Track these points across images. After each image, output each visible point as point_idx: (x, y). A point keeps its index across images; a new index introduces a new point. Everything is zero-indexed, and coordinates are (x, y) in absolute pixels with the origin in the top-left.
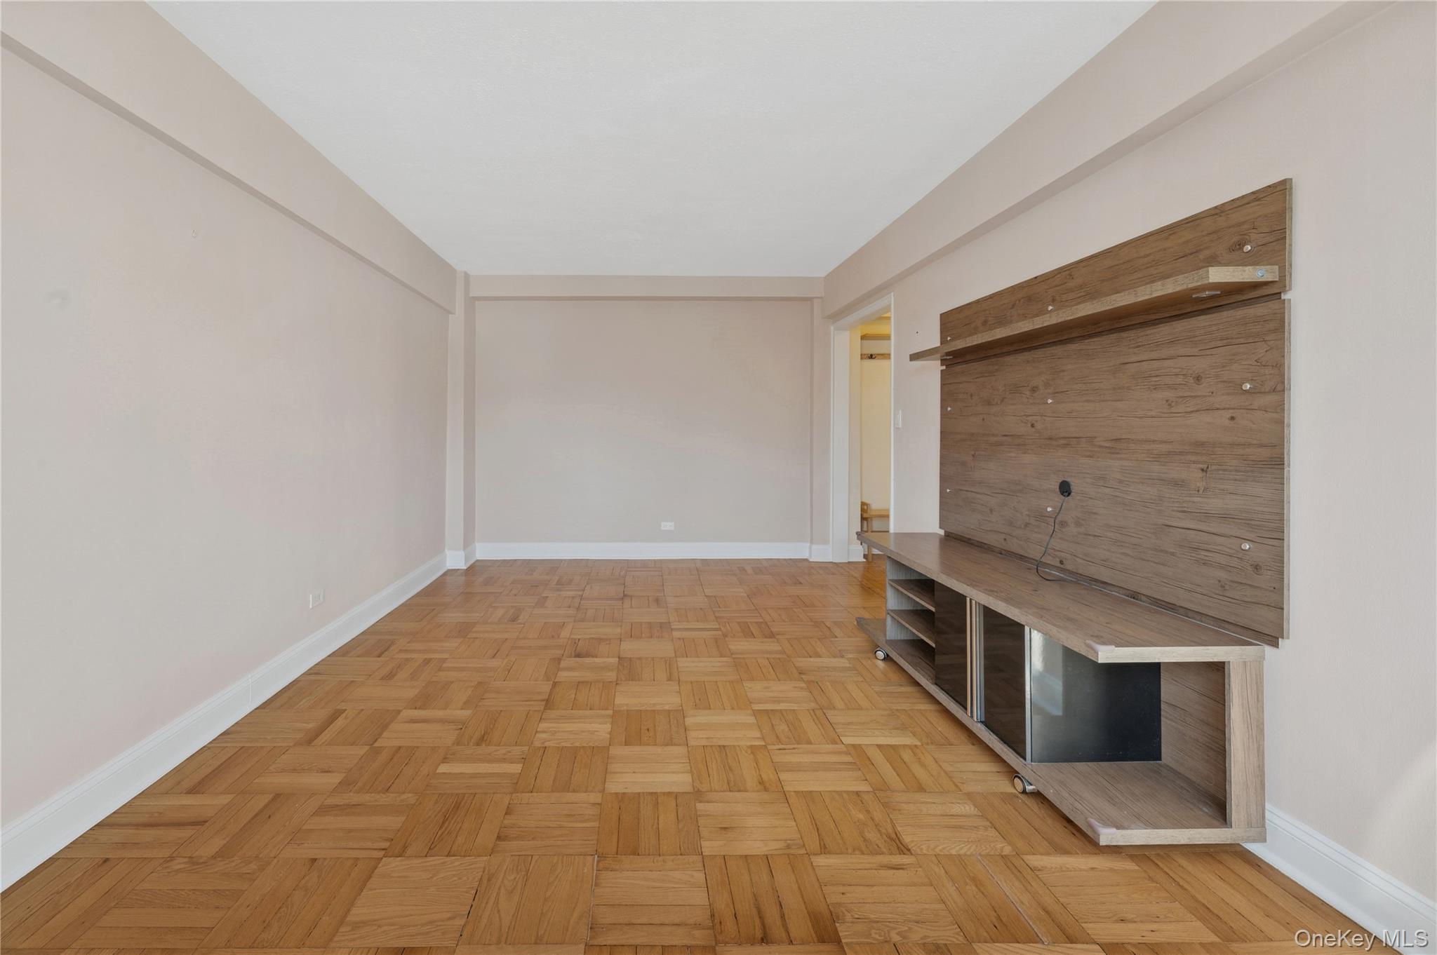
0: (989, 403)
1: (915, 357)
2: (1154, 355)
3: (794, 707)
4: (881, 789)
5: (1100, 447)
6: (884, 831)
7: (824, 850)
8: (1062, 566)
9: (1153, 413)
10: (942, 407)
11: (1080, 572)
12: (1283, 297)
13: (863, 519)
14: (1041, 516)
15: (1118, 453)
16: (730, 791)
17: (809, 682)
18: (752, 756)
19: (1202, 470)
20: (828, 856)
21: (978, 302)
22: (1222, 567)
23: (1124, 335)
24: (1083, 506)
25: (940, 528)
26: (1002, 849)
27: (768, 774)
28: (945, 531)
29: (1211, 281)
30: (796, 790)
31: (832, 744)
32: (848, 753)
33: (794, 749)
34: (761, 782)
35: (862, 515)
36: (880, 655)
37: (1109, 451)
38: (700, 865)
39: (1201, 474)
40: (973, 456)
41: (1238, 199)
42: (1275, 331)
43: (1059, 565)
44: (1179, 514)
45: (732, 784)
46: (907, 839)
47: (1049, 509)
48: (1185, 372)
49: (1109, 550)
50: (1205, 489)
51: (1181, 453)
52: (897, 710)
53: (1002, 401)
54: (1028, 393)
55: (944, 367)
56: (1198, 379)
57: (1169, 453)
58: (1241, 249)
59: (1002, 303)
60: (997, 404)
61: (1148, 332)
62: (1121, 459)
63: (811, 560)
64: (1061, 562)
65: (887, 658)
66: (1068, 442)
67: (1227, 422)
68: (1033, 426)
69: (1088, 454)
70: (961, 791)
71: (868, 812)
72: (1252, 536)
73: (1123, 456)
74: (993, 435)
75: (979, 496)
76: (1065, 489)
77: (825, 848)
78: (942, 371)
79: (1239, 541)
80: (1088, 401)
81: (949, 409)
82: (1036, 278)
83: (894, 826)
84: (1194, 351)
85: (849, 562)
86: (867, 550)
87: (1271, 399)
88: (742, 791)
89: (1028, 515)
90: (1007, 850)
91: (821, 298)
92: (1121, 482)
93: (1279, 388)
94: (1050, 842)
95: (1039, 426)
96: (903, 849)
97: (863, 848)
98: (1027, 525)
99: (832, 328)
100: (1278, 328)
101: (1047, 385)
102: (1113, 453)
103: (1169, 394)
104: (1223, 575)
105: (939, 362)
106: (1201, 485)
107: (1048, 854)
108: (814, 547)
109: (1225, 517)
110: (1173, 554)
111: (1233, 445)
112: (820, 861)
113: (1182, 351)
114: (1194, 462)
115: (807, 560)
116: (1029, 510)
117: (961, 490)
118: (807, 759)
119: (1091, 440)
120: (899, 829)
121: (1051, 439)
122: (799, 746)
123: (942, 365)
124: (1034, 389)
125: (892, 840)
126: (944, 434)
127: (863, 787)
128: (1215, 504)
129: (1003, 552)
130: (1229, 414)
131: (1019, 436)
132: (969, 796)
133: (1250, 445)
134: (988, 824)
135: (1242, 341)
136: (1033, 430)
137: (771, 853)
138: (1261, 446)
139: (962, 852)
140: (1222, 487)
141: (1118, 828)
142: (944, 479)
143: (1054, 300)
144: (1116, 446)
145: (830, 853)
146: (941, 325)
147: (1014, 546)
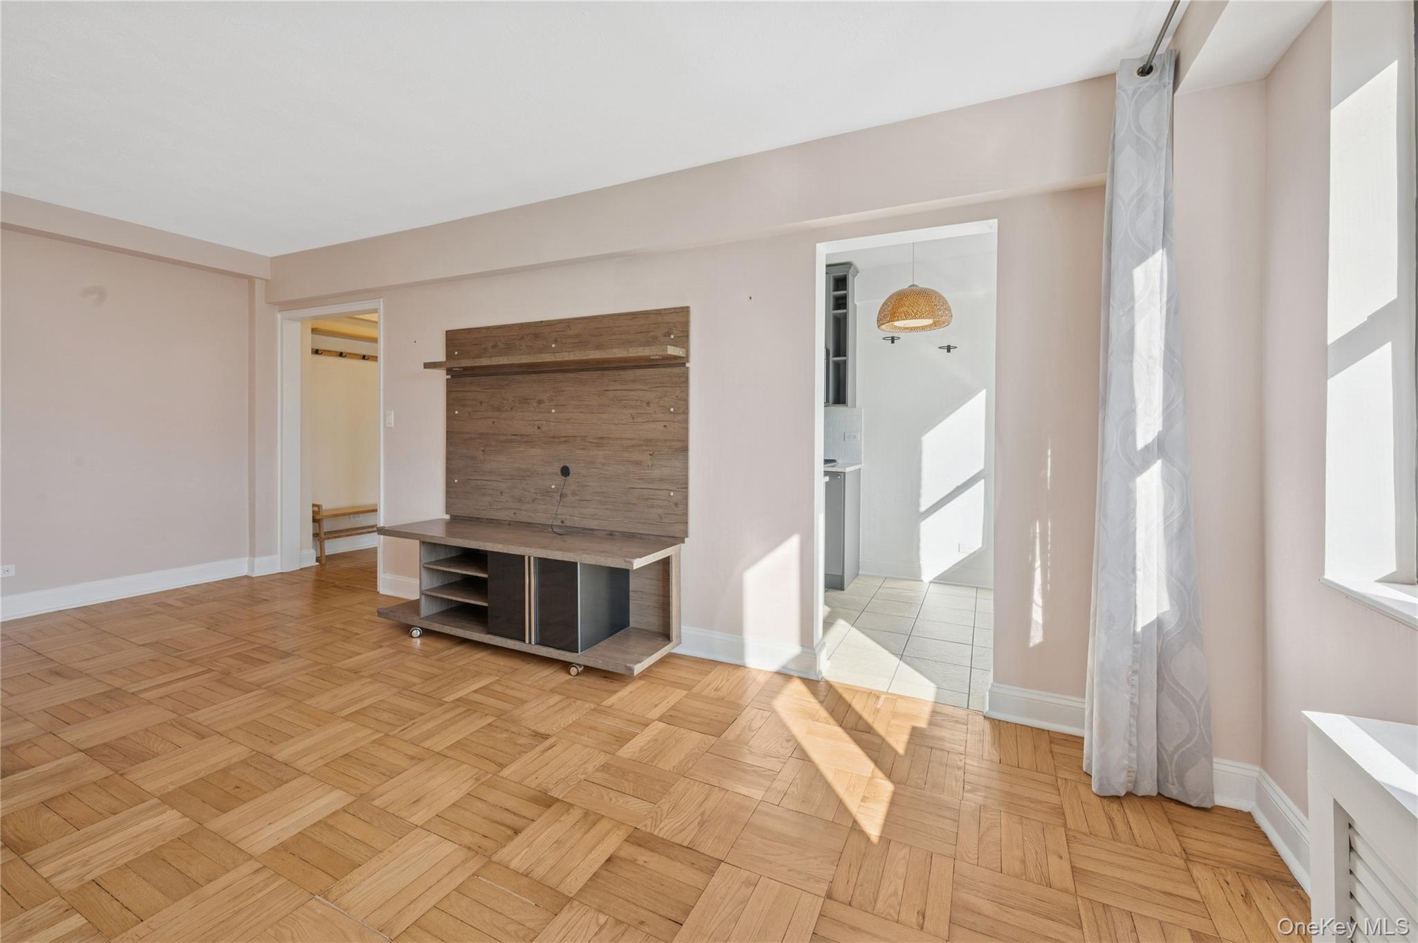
0: (499, 409)
1: (427, 366)
2: (624, 387)
3: (379, 698)
4: (500, 715)
5: (591, 442)
6: (526, 735)
7: (502, 766)
8: (563, 525)
9: (624, 422)
10: (448, 410)
11: (576, 526)
12: (687, 365)
13: (315, 520)
14: (547, 492)
15: (602, 446)
16: (392, 778)
17: (371, 676)
18: (382, 747)
19: (650, 455)
20: (508, 767)
21: (488, 328)
22: (661, 507)
23: (606, 372)
24: (578, 482)
25: (447, 513)
26: (590, 706)
27: (412, 751)
28: (451, 515)
29: (669, 353)
30: (446, 746)
31: (440, 706)
32: (458, 707)
33: (414, 724)
34: (412, 758)
35: (313, 517)
36: (416, 633)
37: (595, 445)
38: (424, 832)
39: (650, 457)
40: (483, 451)
41: (667, 309)
42: (684, 382)
43: (561, 524)
44: (638, 481)
45: (388, 773)
46: (542, 730)
47: (553, 487)
48: (641, 399)
49: (596, 508)
50: (652, 466)
51: (640, 445)
52: (464, 665)
53: (512, 409)
54: (534, 404)
55: (449, 377)
56: (648, 404)
57: (633, 446)
58: (669, 336)
59: (511, 334)
60: (507, 411)
61: (621, 373)
62: (605, 450)
63: (254, 576)
64: (562, 522)
65: (426, 632)
66: (567, 440)
67: (662, 428)
68: (539, 428)
69: (582, 447)
70: (545, 691)
71: (506, 730)
72: (675, 488)
73: (606, 448)
74: (504, 435)
75: (489, 483)
76: (565, 471)
77: (502, 765)
78: (447, 379)
79: (668, 492)
80: (582, 413)
81: (457, 412)
82: (542, 322)
83: (529, 729)
84: (646, 388)
85: (302, 569)
86: (319, 553)
87: (680, 417)
88: (402, 772)
89: (536, 493)
90: (592, 706)
91: (267, 280)
92: (604, 464)
93: (686, 412)
94: (606, 691)
95: (544, 429)
96: (546, 737)
97: (524, 750)
98: (534, 500)
99: (279, 315)
100: (684, 380)
101: (550, 400)
102: (599, 446)
103: (633, 411)
104: (661, 511)
105: (445, 371)
106: (650, 463)
107: (610, 697)
108: (257, 560)
109: (662, 480)
110: (635, 504)
111: (666, 440)
112: (506, 772)
113: (640, 387)
114: (647, 450)
115: (247, 577)
116: (536, 489)
117: (470, 479)
118: (430, 725)
119: (584, 438)
120: (534, 728)
121: (554, 437)
122: (415, 720)
123: (447, 374)
124: (540, 402)
125: (536, 735)
126: (450, 434)
127: (490, 720)
128: (656, 473)
129: (512, 523)
130: (664, 423)
131: (528, 436)
132: (553, 691)
133: (674, 440)
134: (573, 699)
135: (669, 385)
136: (539, 431)
137: (471, 789)
138: (679, 441)
139: (574, 720)
140: (660, 463)
141: (640, 662)
142: (450, 472)
143: (556, 341)
144: (601, 442)
145: (507, 765)
146: (447, 340)
147: (523, 517)
